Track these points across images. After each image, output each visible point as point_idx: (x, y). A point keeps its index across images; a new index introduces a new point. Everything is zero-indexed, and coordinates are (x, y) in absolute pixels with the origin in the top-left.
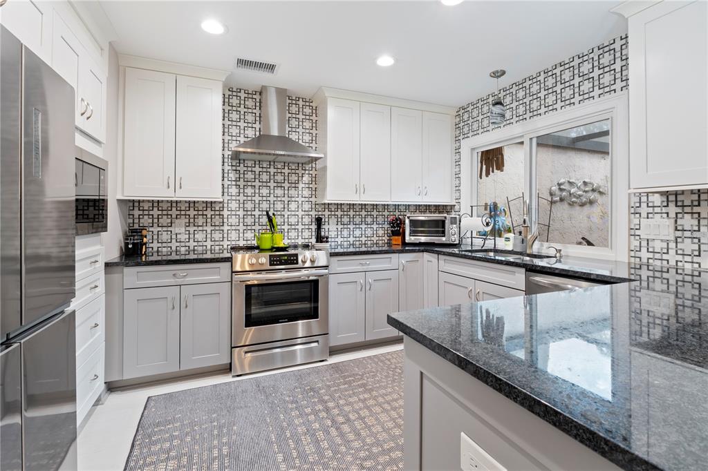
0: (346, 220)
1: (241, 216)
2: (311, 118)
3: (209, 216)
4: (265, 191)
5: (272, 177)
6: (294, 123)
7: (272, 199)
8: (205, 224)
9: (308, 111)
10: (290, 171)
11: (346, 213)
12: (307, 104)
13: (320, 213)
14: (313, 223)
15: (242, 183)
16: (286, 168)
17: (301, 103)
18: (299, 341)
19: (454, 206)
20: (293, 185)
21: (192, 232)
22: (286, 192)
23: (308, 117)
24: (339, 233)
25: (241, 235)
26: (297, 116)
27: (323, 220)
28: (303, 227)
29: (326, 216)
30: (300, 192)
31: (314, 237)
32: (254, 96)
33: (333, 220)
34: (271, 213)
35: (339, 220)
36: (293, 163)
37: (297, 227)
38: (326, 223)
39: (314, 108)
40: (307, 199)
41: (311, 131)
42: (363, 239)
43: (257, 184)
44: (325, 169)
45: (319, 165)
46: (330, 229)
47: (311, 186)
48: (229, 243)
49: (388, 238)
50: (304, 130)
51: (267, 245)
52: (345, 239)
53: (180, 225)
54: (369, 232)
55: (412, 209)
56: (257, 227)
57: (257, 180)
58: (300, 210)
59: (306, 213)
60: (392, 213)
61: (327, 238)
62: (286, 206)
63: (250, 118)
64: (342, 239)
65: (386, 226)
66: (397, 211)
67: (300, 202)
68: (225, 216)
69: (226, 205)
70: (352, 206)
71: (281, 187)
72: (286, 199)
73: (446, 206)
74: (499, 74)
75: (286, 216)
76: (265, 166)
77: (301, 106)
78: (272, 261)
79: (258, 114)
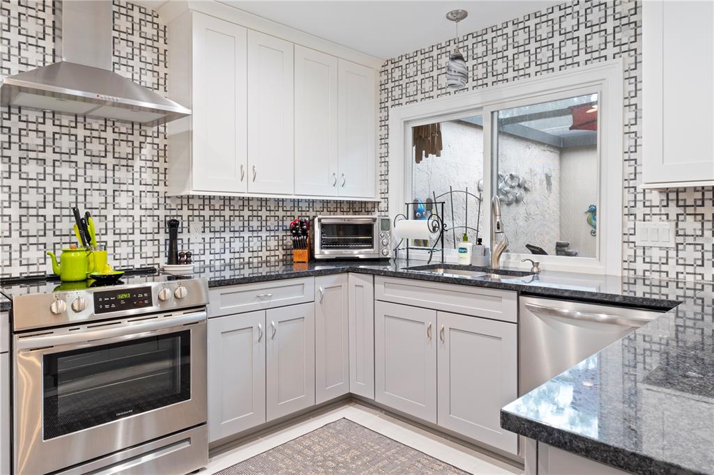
0: (217, 224)
1: (15, 218)
2: (156, 44)
4: (65, 171)
5: (81, 145)
6: (123, 49)
7: (81, 185)
9: (149, 30)
10: (116, 136)
11: (217, 213)
12: (149, 18)
13: (174, 213)
14: (162, 231)
15: (14, 153)
16: (109, 129)
17: (136, 14)
19: (379, 202)
20: (124, 162)
22: (110, 174)
23: (149, 42)
24: (207, 246)
25: (15, 255)
26: (130, 38)
27: (180, 226)
28: (143, 237)
29: (185, 218)
30: (137, 176)
31: (162, 255)
33: (196, 225)
34: (82, 215)
35: (207, 224)
36: (124, 122)
37: (131, 238)
38: (185, 230)
39: (162, 28)
40: (149, 188)
42: (246, 255)
43: (49, 155)
44: (189, 135)
45: (172, 127)
46: (192, 239)
47: (156, 164)
49: (283, 252)
50: (143, 65)
51: (80, 274)
52: (217, 257)
54: (255, 244)
56: (50, 239)
57: (49, 150)
59: (148, 212)
60: (289, 214)
61: (189, 255)
62: (110, 199)
63: (32, 27)
64: (212, 257)
65: (281, 234)
66: (296, 209)
67: (137, 193)
70: (227, 201)
71: (100, 164)
72: (110, 187)
73: (365, 202)
74: (459, 16)
75: (110, 218)
76: (65, 122)
77: (137, 21)
78: (101, 304)
79: (49, 23)
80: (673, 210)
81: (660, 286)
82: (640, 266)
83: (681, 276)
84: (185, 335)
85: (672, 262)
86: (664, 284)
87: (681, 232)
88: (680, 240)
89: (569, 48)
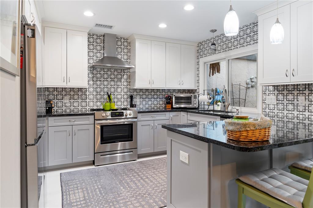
0: (144, 96)
1: (95, 95)
2: (127, 47)
3: (80, 95)
4: (106, 83)
5: (109, 76)
6: (119, 50)
7: (109, 86)
8: (78, 99)
9: (126, 44)
11: (144, 93)
12: (126, 41)
13: (132, 93)
14: (129, 98)
15: (95, 79)
16: (116, 72)
17: (122, 40)
19: (197, 90)
20: (119, 80)
21: (72, 102)
22: (116, 83)
23: (126, 47)
24: (141, 103)
25: (95, 104)
26: (121, 47)
27: (133, 97)
28: (124, 100)
29: (135, 95)
30: (122, 83)
31: (129, 105)
32: (100, 38)
33: (138, 97)
34: (109, 94)
35: (141, 97)
36: (119, 69)
37: (121, 100)
38: (135, 98)
39: (129, 43)
40: (126, 87)
41: (127, 54)
42: (153, 106)
43: (102, 79)
44: (134, 72)
45: (131, 70)
46: (137, 101)
47: (127, 80)
48: (89, 107)
49: (165, 106)
50: (124, 54)
51: (108, 109)
52: (144, 106)
53: (67, 99)
54: (155, 103)
55: (176, 91)
56: (102, 100)
57: (102, 78)
58: (122, 92)
59: (125, 93)
60: (166, 93)
61: (135, 105)
62: (116, 90)
63: (99, 48)
64: (142, 106)
65: (164, 100)
66: (169, 92)
67: (122, 88)
68: (87, 95)
69: (87, 90)
70: (147, 90)
71: (113, 81)
72: (116, 87)
73: (193, 90)
74: (214, 31)
75: (116, 95)
76: (106, 71)
77: (122, 42)
78: (112, 115)
79: (102, 46)
80: (276, 92)
81: (273, 117)
82: (267, 110)
83: (278, 114)
84: (132, 125)
85: (276, 109)
86: (274, 116)
87: (278, 100)
88: (278, 102)
89: (248, 39)
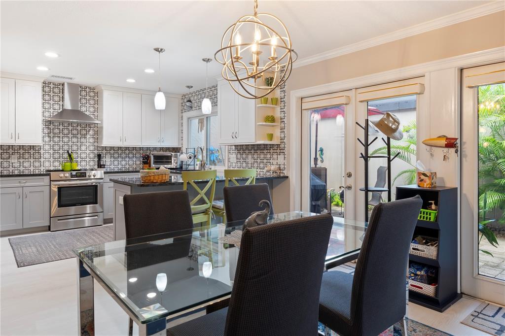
1: (52, 153)
2: (94, 98)
3: (32, 153)
4: (66, 140)
5: (70, 132)
6: (84, 101)
7: (70, 143)
8: (29, 158)
9: (92, 94)
10: (81, 128)
11: (116, 152)
12: (92, 90)
13: (100, 152)
14: (96, 158)
15: (52, 135)
16: (79, 126)
17: (88, 90)
18: (87, 215)
19: (180, 148)
20: (84, 136)
21: (21, 162)
22: (79, 140)
23: (92, 98)
24: (112, 163)
25: (52, 164)
26: (86, 97)
27: (102, 156)
28: (90, 159)
29: (104, 153)
30: (88, 140)
31: (96, 165)
32: (59, 87)
33: (108, 156)
34: (70, 152)
35: (112, 155)
36: (84, 124)
37: (86, 159)
38: (104, 158)
39: (96, 93)
40: (92, 144)
41: (94, 106)
42: (127, 166)
43: (61, 135)
44: (102, 128)
45: (99, 125)
46: (107, 160)
47: (94, 136)
48: (44, 168)
50: (90, 105)
51: (68, 169)
52: (116, 167)
53: (14, 158)
54: (131, 162)
56: (61, 160)
57: (61, 134)
58: (88, 150)
59: (92, 152)
60: (145, 152)
61: (104, 165)
62: (79, 148)
63: (56, 99)
64: (114, 167)
65: (141, 159)
67: (88, 146)
68: (42, 153)
69: (42, 147)
70: (120, 148)
71: (76, 137)
72: (79, 144)
74: (190, 87)
75: (79, 153)
76: (66, 125)
77: (88, 92)
78: (72, 176)
79: (61, 97)
80: (236, 151)
82: (231, 168)
84: (96, 187)
85: (236, 167)
87: (237, 158)
88: (237, 160)
